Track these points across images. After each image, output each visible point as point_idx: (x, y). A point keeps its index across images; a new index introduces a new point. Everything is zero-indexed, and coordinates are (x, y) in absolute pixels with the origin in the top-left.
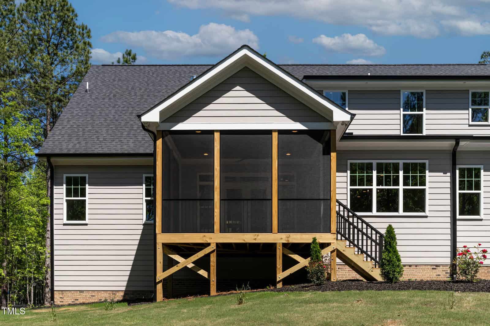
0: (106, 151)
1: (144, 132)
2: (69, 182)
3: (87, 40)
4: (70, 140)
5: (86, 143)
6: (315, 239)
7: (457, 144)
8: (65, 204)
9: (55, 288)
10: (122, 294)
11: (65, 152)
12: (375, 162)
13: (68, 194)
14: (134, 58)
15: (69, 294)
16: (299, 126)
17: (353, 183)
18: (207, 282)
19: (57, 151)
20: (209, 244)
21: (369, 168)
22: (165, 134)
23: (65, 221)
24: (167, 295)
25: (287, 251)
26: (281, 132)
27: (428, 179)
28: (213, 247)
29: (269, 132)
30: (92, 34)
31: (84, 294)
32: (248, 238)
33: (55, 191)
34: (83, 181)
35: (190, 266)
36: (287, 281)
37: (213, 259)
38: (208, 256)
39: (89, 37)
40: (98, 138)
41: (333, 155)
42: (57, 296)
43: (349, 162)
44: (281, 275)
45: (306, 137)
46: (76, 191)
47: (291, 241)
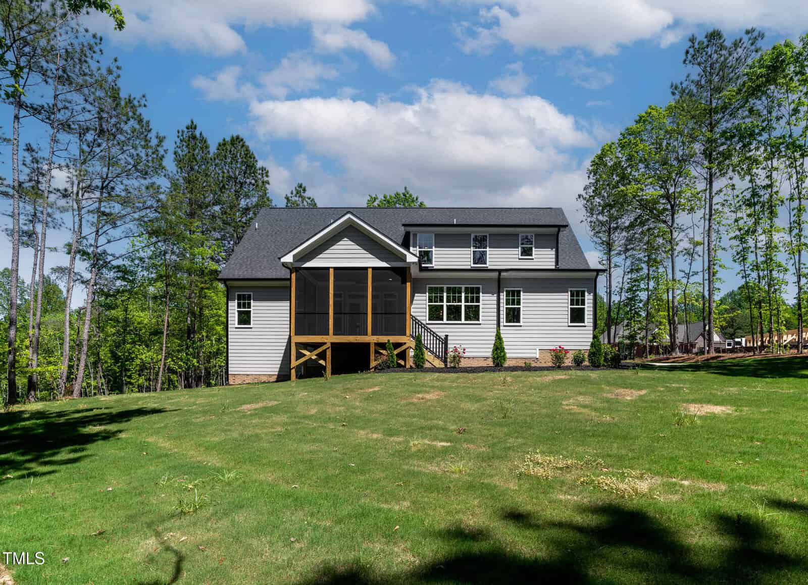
0: (265, 276)
1: (284, 268)
2: (239, 298)
3: (266, 179)
4: (241, 267)
5: (252, 270)
6: (389, 341)
7: (500, 274)
8: (237, 314)
9: (230, 373)
10: (276, 377)
11: (236, 277)
12: (445, 287)
13: (239, 306)
14: (304, 190)
15: (239, 377)
16: (384, 265)
17: (430, 301)
18: (324, 368)
19: (231, 276)
20: (325, 343)
21: (442, 290)
22: (297, 270)
23: (237, 326)
24: (299, 377)
25: (378, 348)
26: (374, 269)
27: (481, 298)
28: (329, 345)
29: (366, 269)
30: (269, 174)
31: (250, 377)
32: (352, 339)
33: (230, 304)
34: (249, 298)
35: (314, 357)
36: (375, 368)
37: (329, 353)
38: (325, 351)
39: (267, 176)
40: (260, 267)
41: (408, 284)
42: (230, 378)
43: (428, 286)
44: (373, 364)
45: (389, 272)
46: (244, 304)
47: (380, 341)
